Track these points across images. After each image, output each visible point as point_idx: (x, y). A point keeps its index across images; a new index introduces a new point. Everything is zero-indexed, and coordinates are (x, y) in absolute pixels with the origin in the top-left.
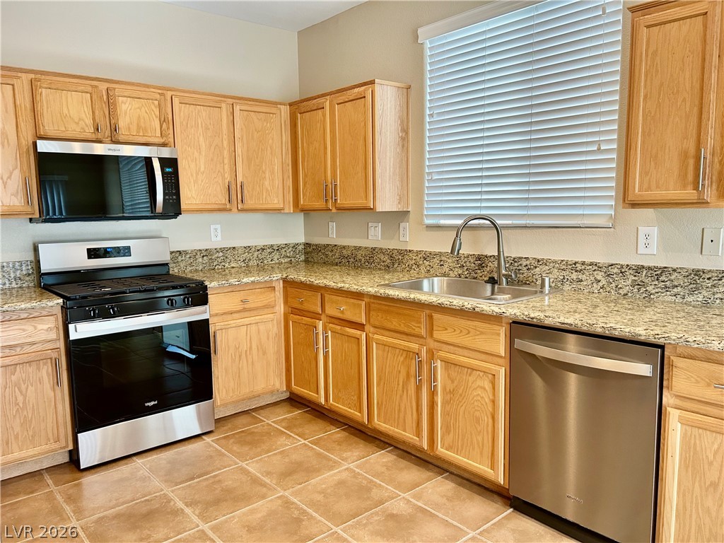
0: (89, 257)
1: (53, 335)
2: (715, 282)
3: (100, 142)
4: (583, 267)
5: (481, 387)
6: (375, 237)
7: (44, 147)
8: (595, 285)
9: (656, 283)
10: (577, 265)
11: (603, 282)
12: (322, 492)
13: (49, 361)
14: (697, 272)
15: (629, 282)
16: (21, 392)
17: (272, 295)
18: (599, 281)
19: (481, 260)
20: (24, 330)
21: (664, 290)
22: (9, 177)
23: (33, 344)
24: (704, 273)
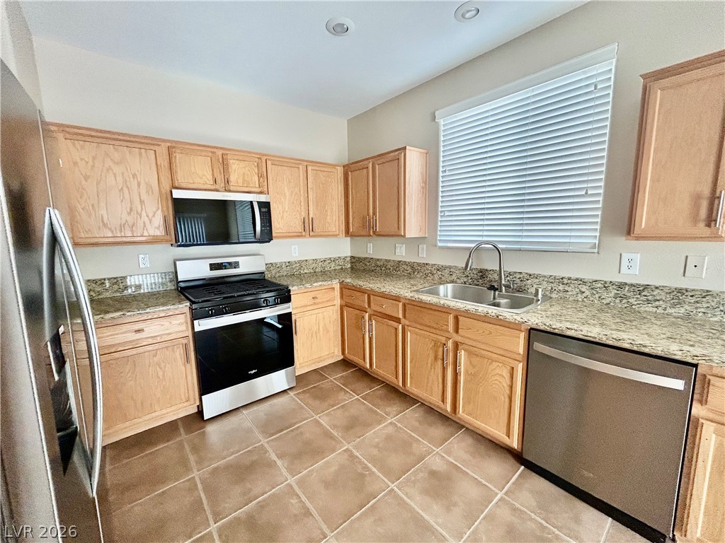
0: (211, 270)
1: (183, 327)
2: (698, 299)
3: (217, 191)
4: (569, 281)
5: (500, 375)
6: (401, 253)
7: (178, 194)
8: (579, 295)
9: (639, 296)
10: (564, 280)
11: (587, 293)
12: (377, 446)
13: (181, 345)
14: (680, 291)
15: (612, 295)
16: (161, 368)
17: (332, 293)
18: (584, 292)
19: (483, 273)
20: (162, 325)
21: (645, 303)
22: (154, 216)
23: (169, 334)
24: (687, 291)
